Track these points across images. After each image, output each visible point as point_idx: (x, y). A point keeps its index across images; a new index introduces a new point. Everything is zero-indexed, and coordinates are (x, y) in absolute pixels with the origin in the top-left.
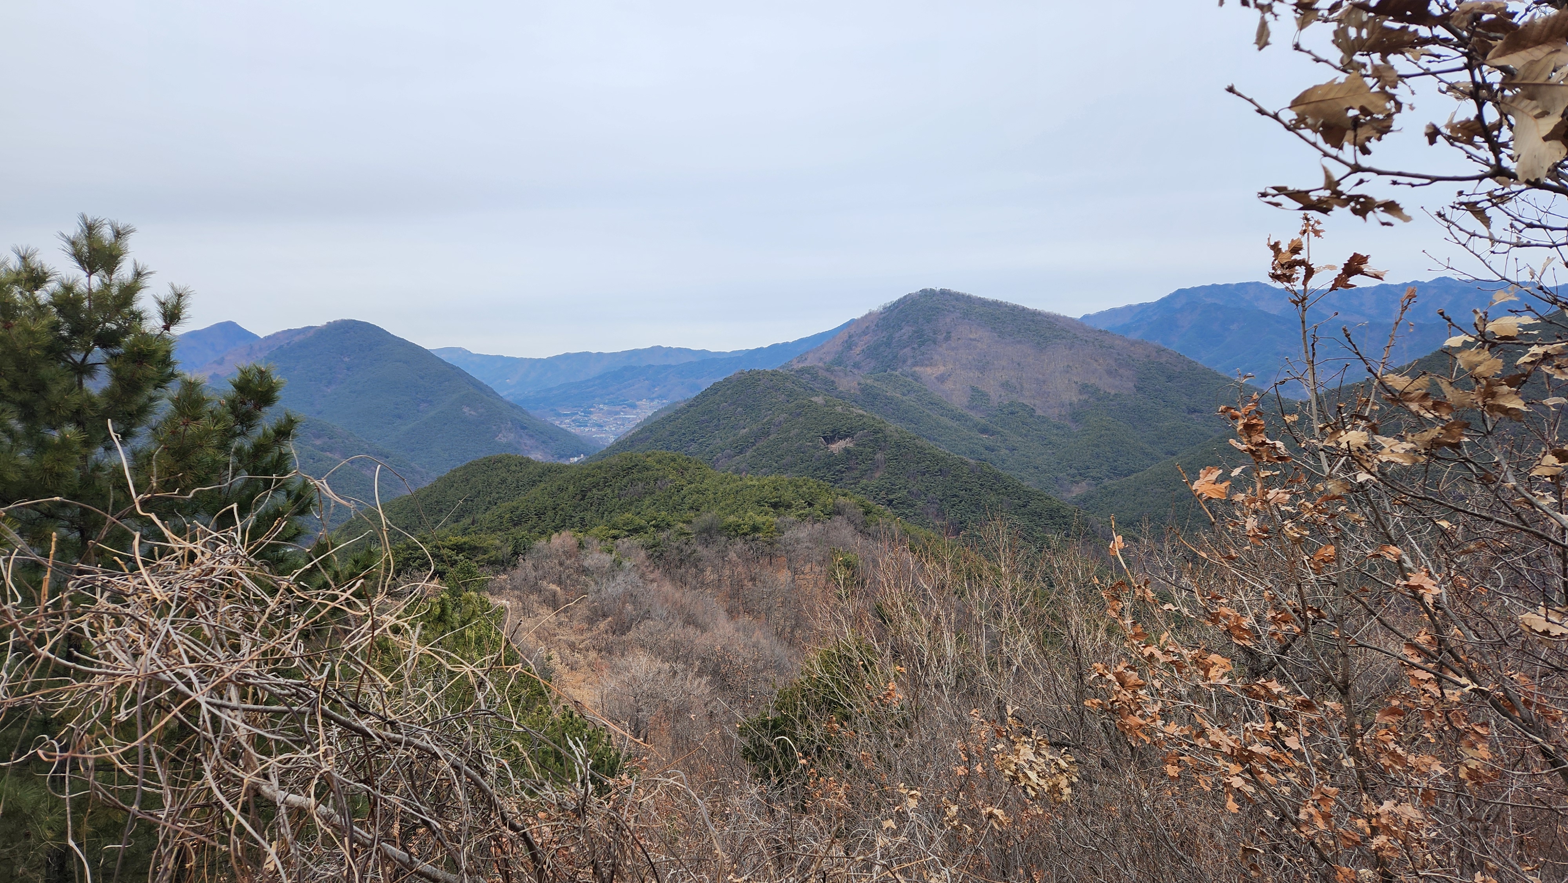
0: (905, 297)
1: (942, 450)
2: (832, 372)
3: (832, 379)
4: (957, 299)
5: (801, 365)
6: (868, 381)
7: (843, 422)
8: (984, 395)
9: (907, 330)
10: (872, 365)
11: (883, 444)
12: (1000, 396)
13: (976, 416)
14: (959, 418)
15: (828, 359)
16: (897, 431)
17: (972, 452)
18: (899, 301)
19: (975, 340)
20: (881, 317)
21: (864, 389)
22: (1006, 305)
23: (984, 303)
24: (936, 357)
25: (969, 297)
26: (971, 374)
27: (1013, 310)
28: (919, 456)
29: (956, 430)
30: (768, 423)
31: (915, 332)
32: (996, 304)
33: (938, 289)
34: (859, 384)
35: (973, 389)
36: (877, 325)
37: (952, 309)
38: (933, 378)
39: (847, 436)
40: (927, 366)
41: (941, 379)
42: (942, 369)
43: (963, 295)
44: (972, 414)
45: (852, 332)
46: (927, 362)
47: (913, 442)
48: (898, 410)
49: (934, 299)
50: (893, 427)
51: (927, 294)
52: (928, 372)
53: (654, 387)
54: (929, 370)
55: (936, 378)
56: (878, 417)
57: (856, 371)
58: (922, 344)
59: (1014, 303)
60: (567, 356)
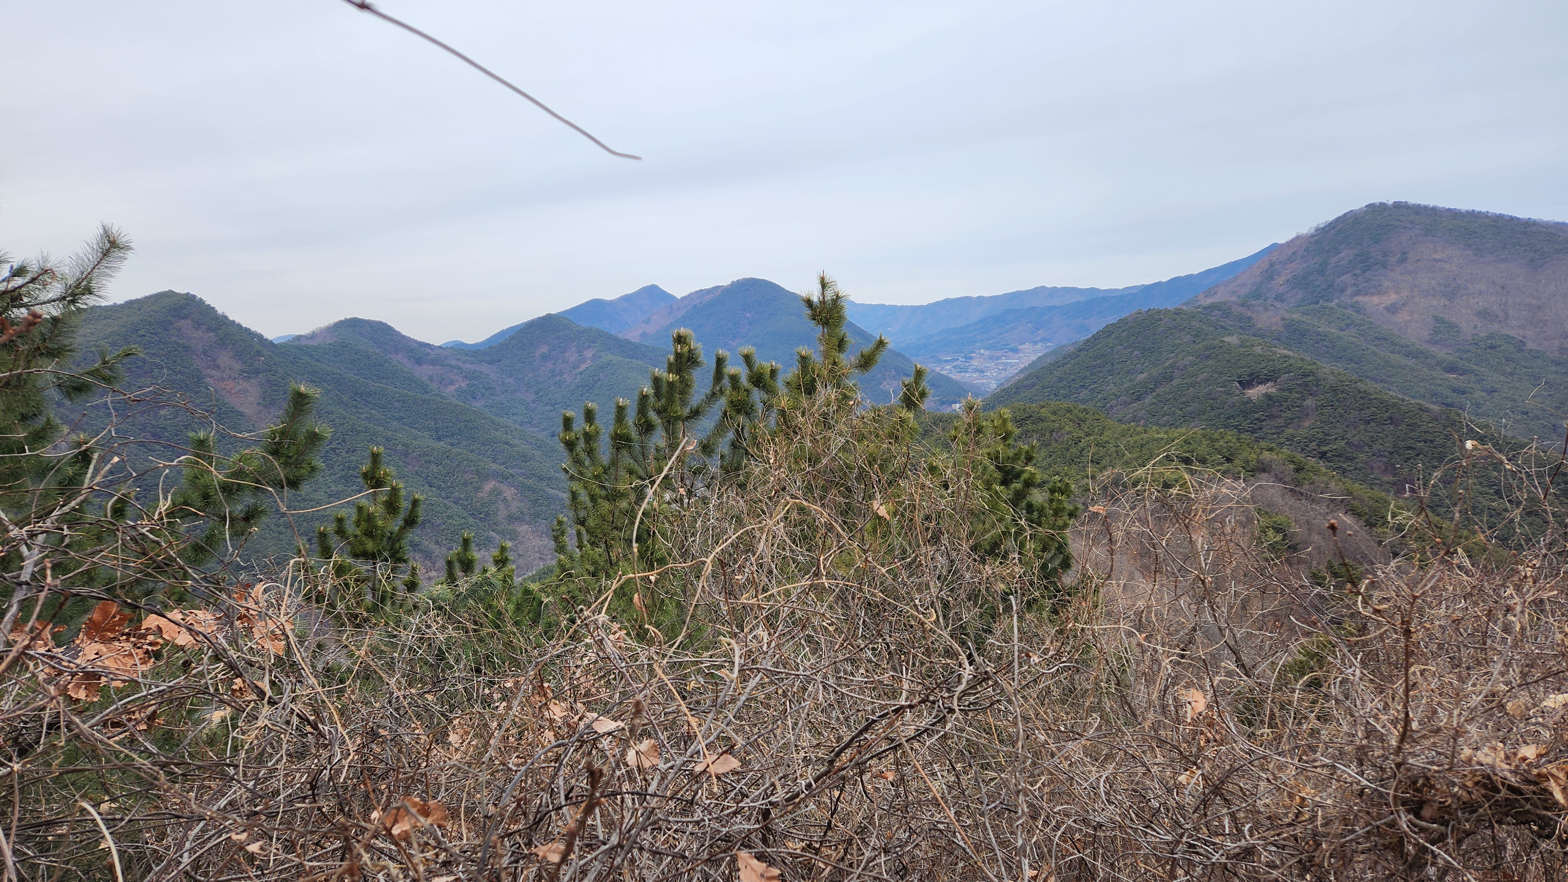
0: (1345, 215)
1: (1393, 394)
2: (1249, 307)
3: (1249, 314)
4: (1417, 213)
5: (1209, 301)
6: (1295, 316)
7: (1263, 364)
8: (1452, 326)
9: (1347, 254)
10: (1300, 296)
11: (1315, 389)
12: (1475, 327)
13: (1441, 352)
14: (1417, 355)
15: (1243, 292)
16: (1332, 373)
17: (1434, 395)
18: (1338, 220)
19: (1441, 260)
20: (1313, 240)
21: (1290, 326)
22: (1485, 216)
23: (1454, 214)
24: (1386, 284)
25: (1434, 209)
26: (1435, 302)
27: (1497, 222)
28: (1362, 401)
29: (1412, 369)
30: (1172, 366)
31: (1358, 255)
32: (1473, 215)
33: (1391, 202)
34: (1283, 319)
35: (1437, 319)
36: (1307, 250)
37: (1410, 225)
38: (1381, 307)
39: (1268, 380)
40: (1373, 294)
41: (1393, 309)
42: (1394, 297)
43: (1425, 208)
44: (1434, 349)
45: (1274, 259)
46: (1373, 290)
47: (1354, 386)
48: (1333, 348)
49: (1385, 214)
50: (1327, 368)
51: (1375, 210)
52: (1375, 302)
53: (1038, 329)
54: (1376, 300)
55: (1386, 308)
56: (1308, 359)
57: (1278, 304)
58: (1368, 268)
59: (1498, 212)
60: (947, 302)
